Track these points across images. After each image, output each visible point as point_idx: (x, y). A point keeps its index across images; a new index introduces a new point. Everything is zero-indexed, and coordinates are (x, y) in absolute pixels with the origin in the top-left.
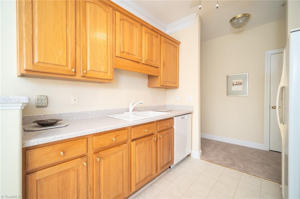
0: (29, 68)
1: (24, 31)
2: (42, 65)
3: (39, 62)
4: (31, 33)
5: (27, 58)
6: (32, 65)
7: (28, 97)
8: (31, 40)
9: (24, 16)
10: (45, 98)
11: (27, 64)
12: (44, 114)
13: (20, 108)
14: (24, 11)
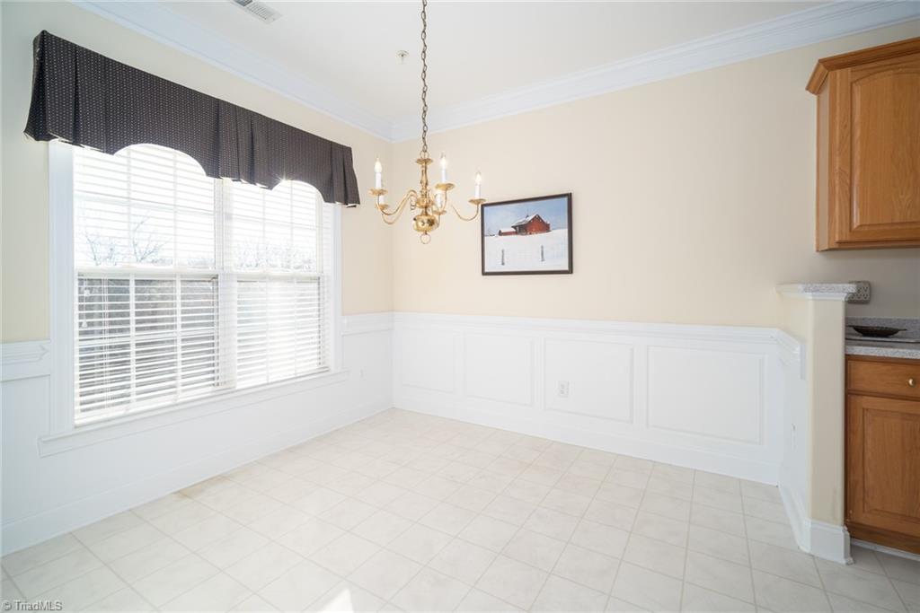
0: (844, 239)
1: (837, 182)
2: (866, 229)
3: (861, 226)
4: (848, 181)
5: (841, 223)
6: (848, 233)
7: (850, 283)
8: (848, 193)
9: (837, 159)
10: (867, 285)
11: (841, 232)
12: (863, 317)
13: (843, 299)
14: (837, 153)
